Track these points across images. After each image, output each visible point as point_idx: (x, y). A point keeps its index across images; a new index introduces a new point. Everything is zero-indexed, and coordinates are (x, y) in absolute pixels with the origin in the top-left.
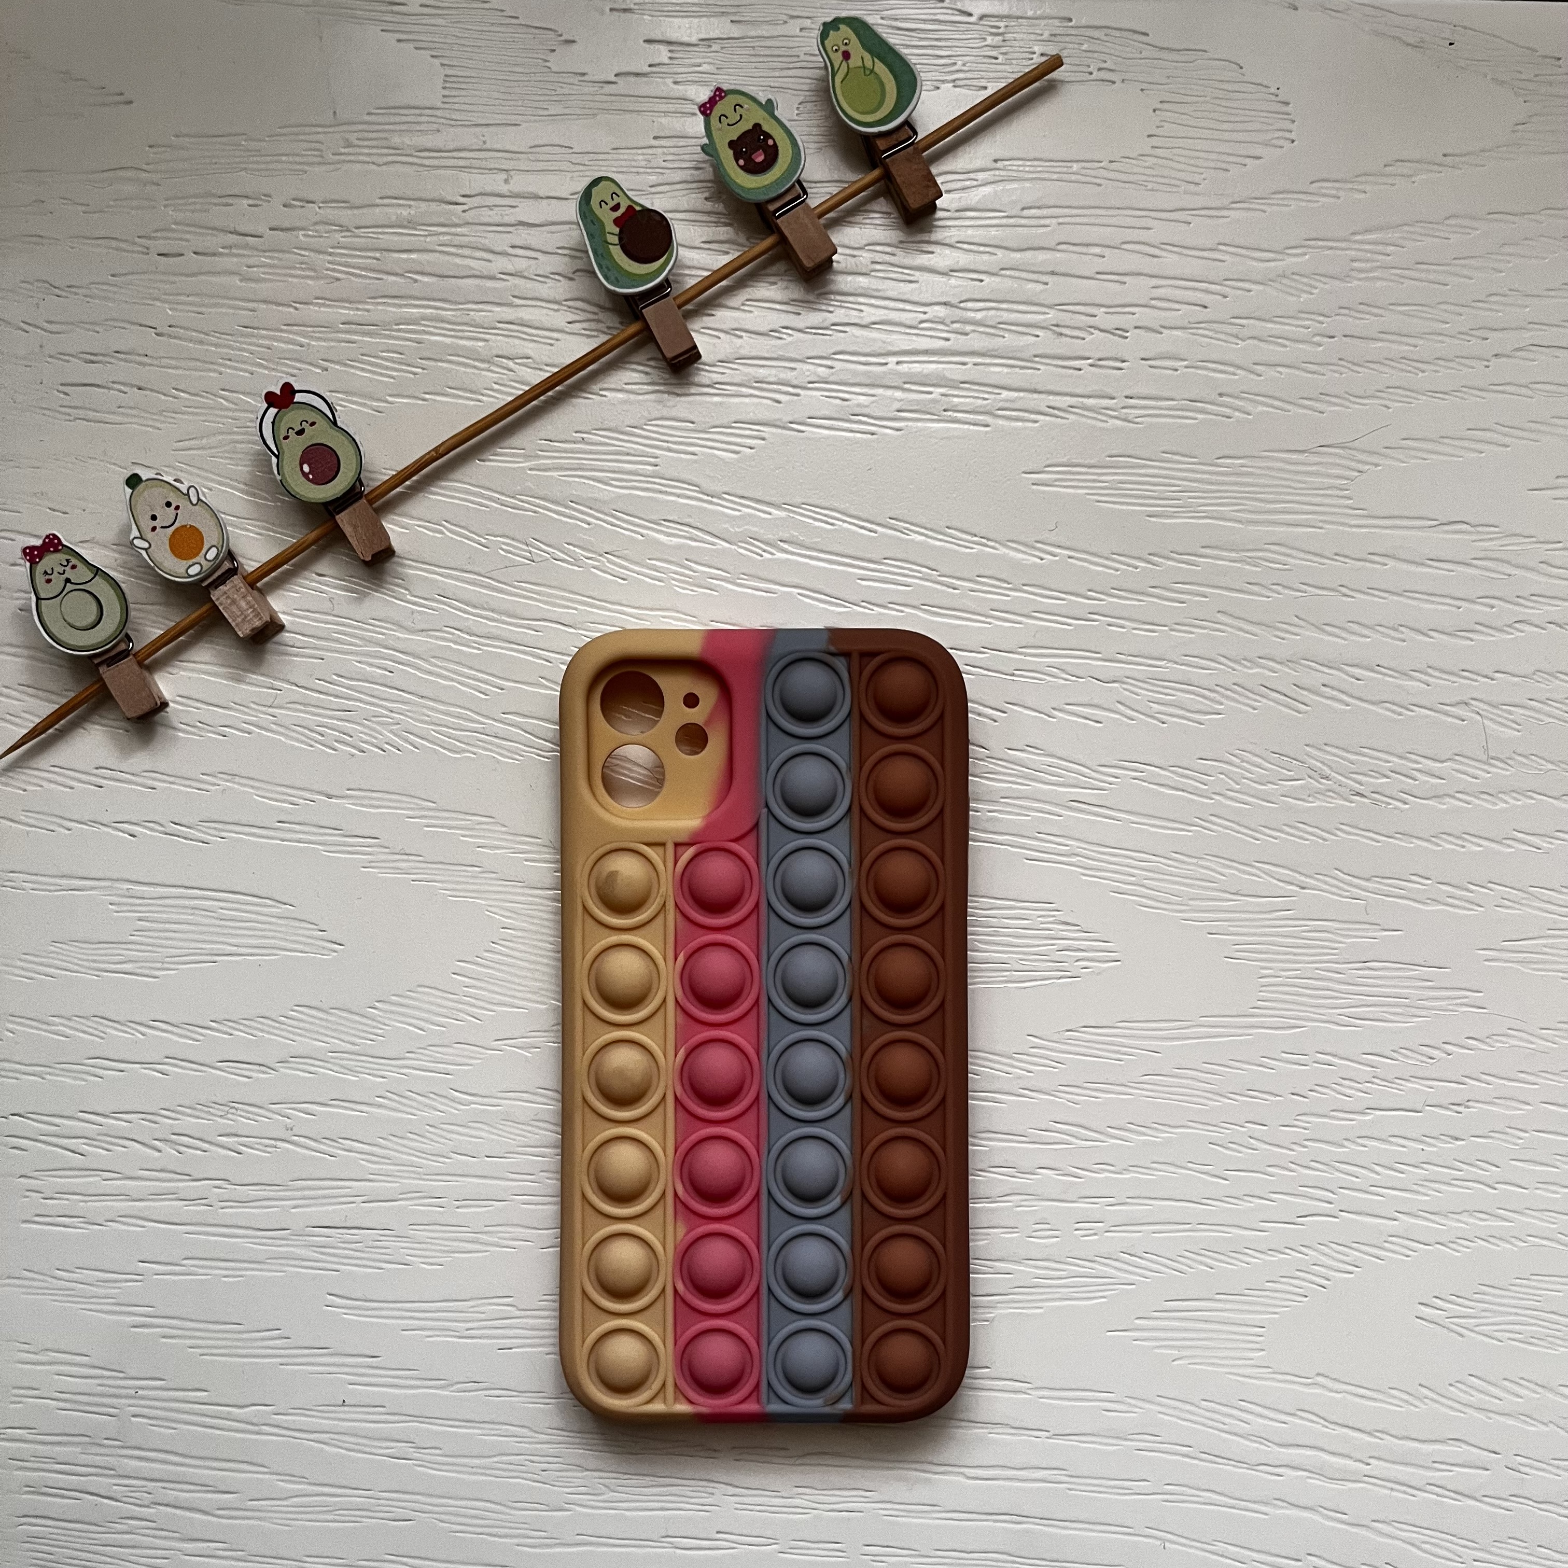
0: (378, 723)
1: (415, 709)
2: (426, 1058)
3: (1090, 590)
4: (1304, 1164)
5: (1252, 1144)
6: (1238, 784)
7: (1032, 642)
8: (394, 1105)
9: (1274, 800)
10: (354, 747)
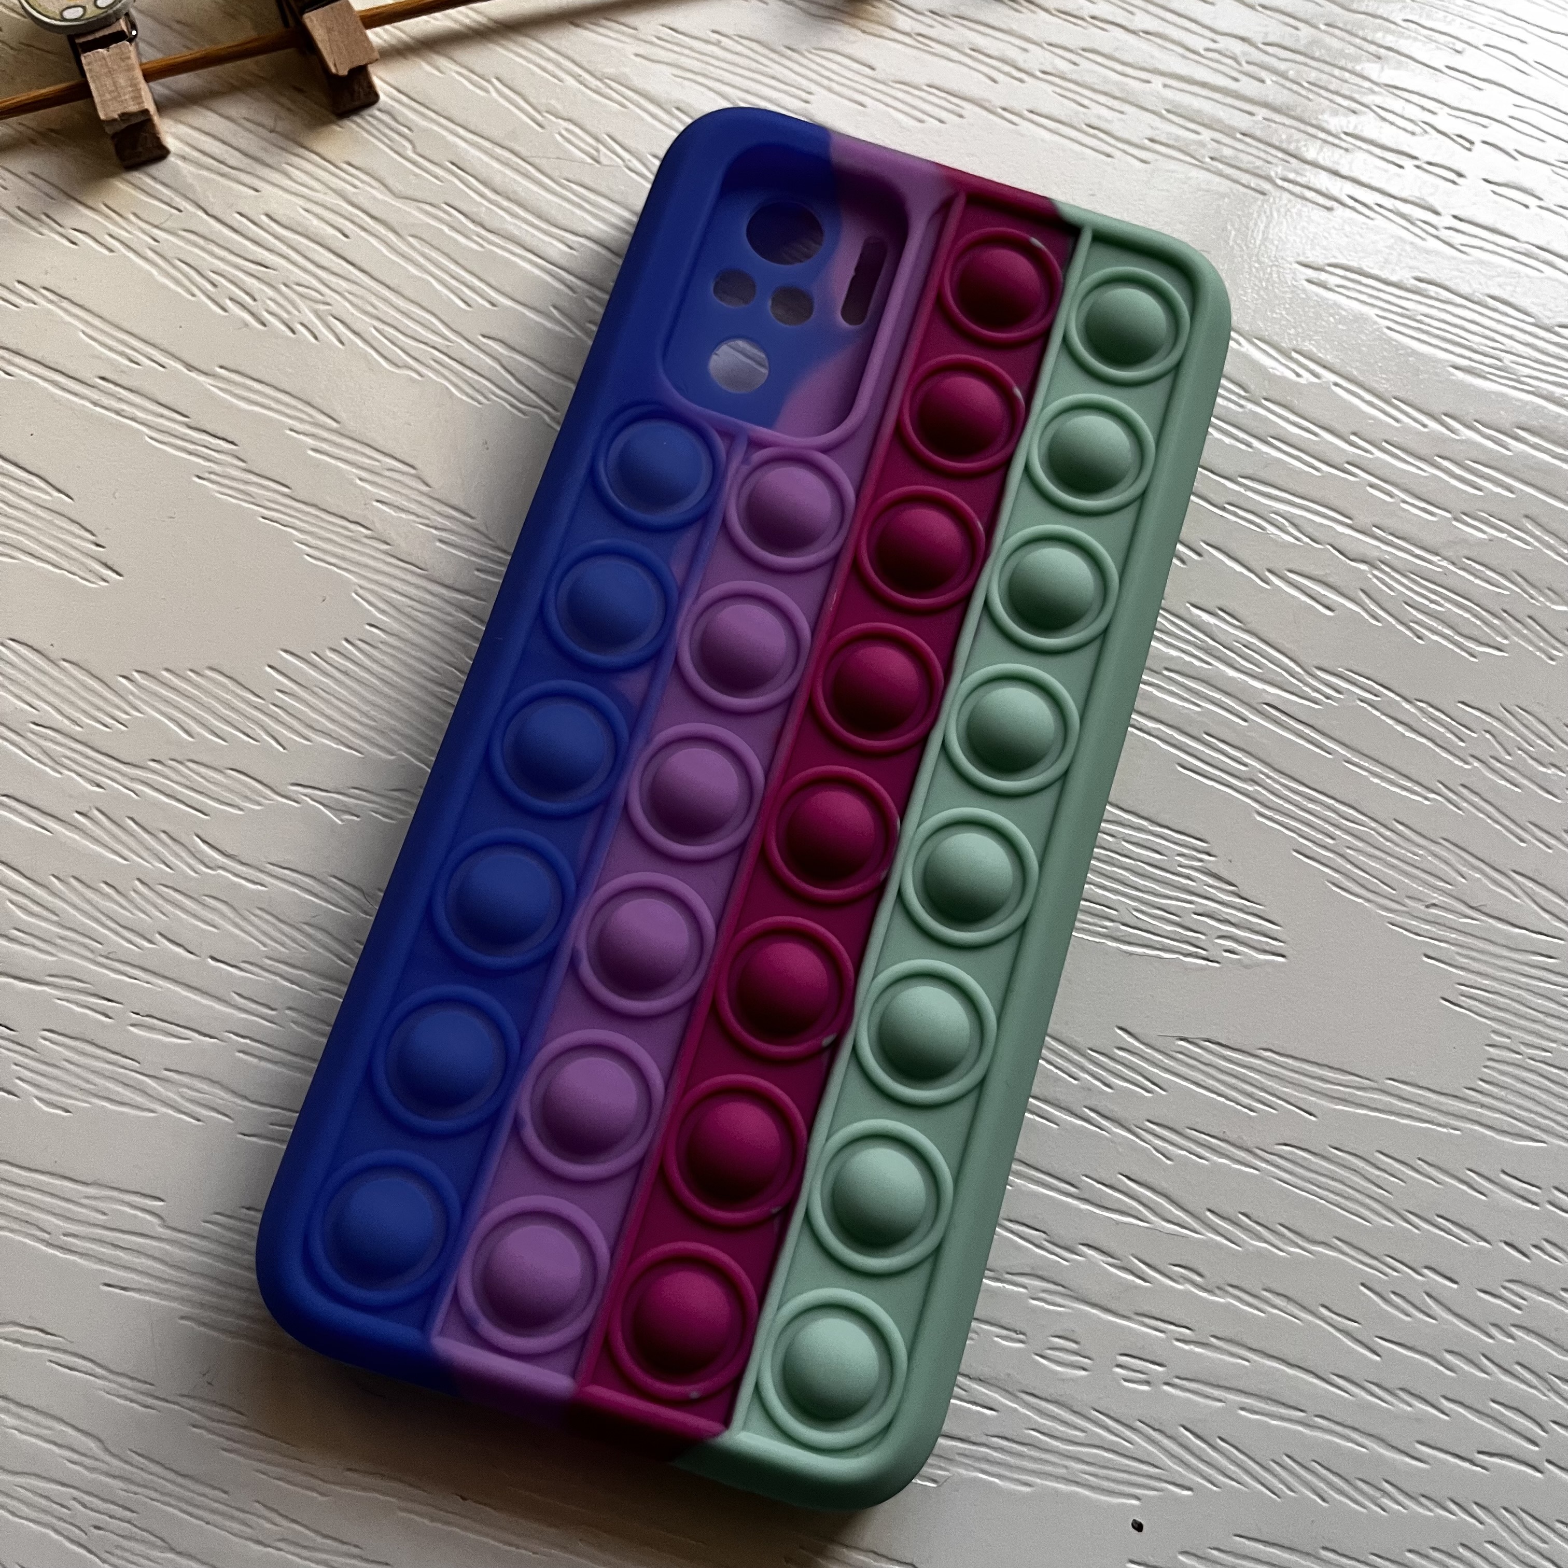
0: (301, 295)
1: (361, 291)
2: (179, 779)
3: (1355, 434)
4: (1507, 1367)
5: (1429, 1307)
6: (1510, 755)
7: (1262, 475)
8: (98, 832)
9: (1556, 792)
10: (252, 314)
